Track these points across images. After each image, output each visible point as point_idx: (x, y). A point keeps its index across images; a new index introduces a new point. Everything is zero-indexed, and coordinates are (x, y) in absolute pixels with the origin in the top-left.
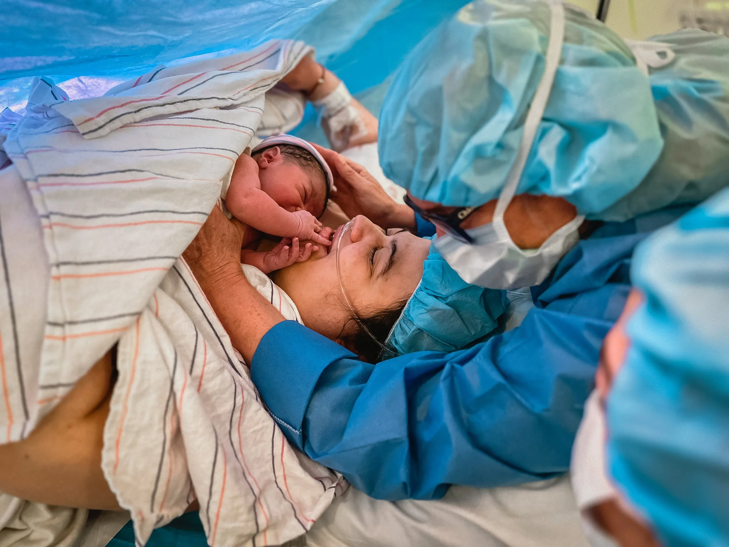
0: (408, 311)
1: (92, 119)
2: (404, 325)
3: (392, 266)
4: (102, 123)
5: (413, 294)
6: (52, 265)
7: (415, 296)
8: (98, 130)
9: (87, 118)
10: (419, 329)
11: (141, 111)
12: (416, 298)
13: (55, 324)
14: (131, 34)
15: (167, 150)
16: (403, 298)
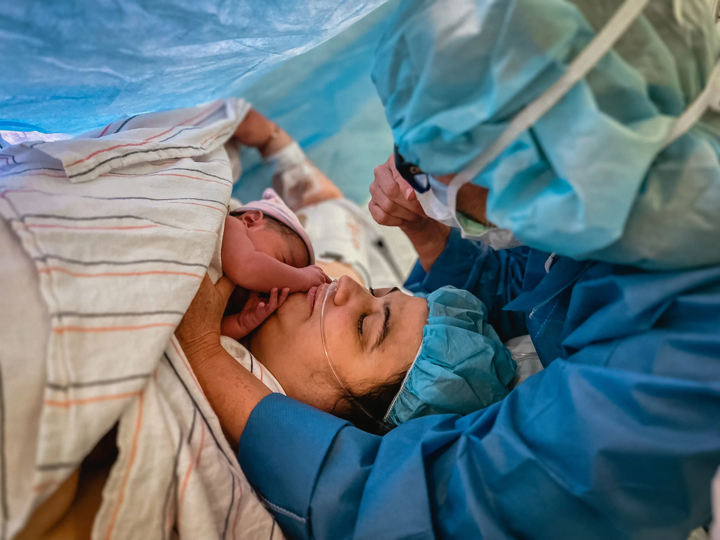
0: (410, 383)
1: (81, 161)
2: (406, 400)
3: (387, 334)
4: (92, 166)
5: (413, 364)
6: (52, 316)
7: (416, 365)
8: (88, 173)
9: (77, 160)
10: (425, 404)
11: (128, 156)
12: (418, 368)
13: (56, 387)
14: (81, 70)
15: (157, 200)
16: (402, 370)
